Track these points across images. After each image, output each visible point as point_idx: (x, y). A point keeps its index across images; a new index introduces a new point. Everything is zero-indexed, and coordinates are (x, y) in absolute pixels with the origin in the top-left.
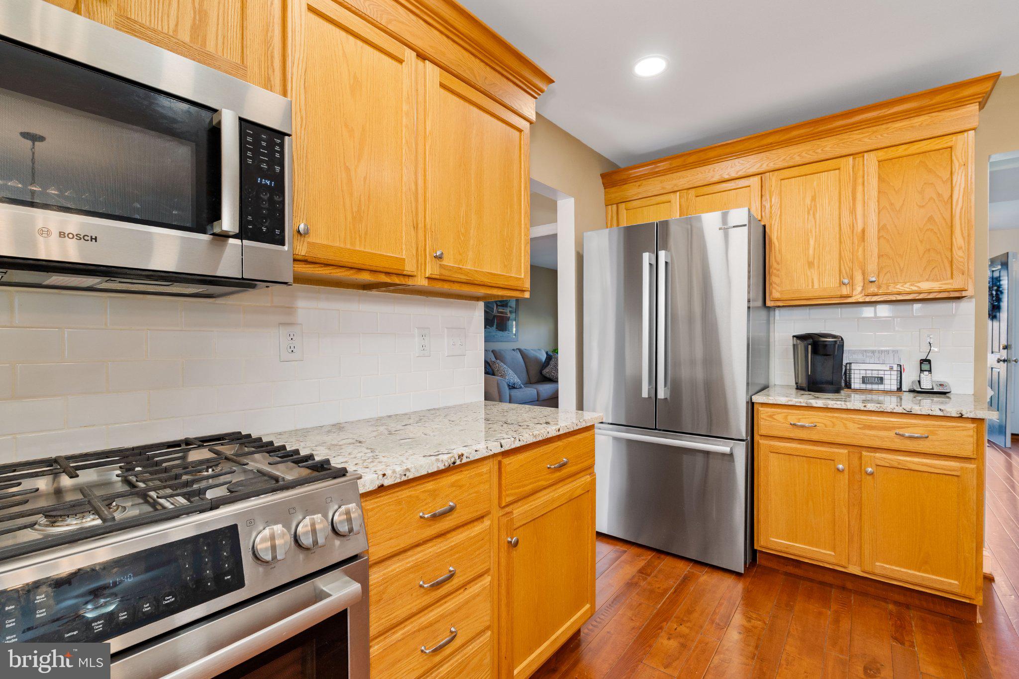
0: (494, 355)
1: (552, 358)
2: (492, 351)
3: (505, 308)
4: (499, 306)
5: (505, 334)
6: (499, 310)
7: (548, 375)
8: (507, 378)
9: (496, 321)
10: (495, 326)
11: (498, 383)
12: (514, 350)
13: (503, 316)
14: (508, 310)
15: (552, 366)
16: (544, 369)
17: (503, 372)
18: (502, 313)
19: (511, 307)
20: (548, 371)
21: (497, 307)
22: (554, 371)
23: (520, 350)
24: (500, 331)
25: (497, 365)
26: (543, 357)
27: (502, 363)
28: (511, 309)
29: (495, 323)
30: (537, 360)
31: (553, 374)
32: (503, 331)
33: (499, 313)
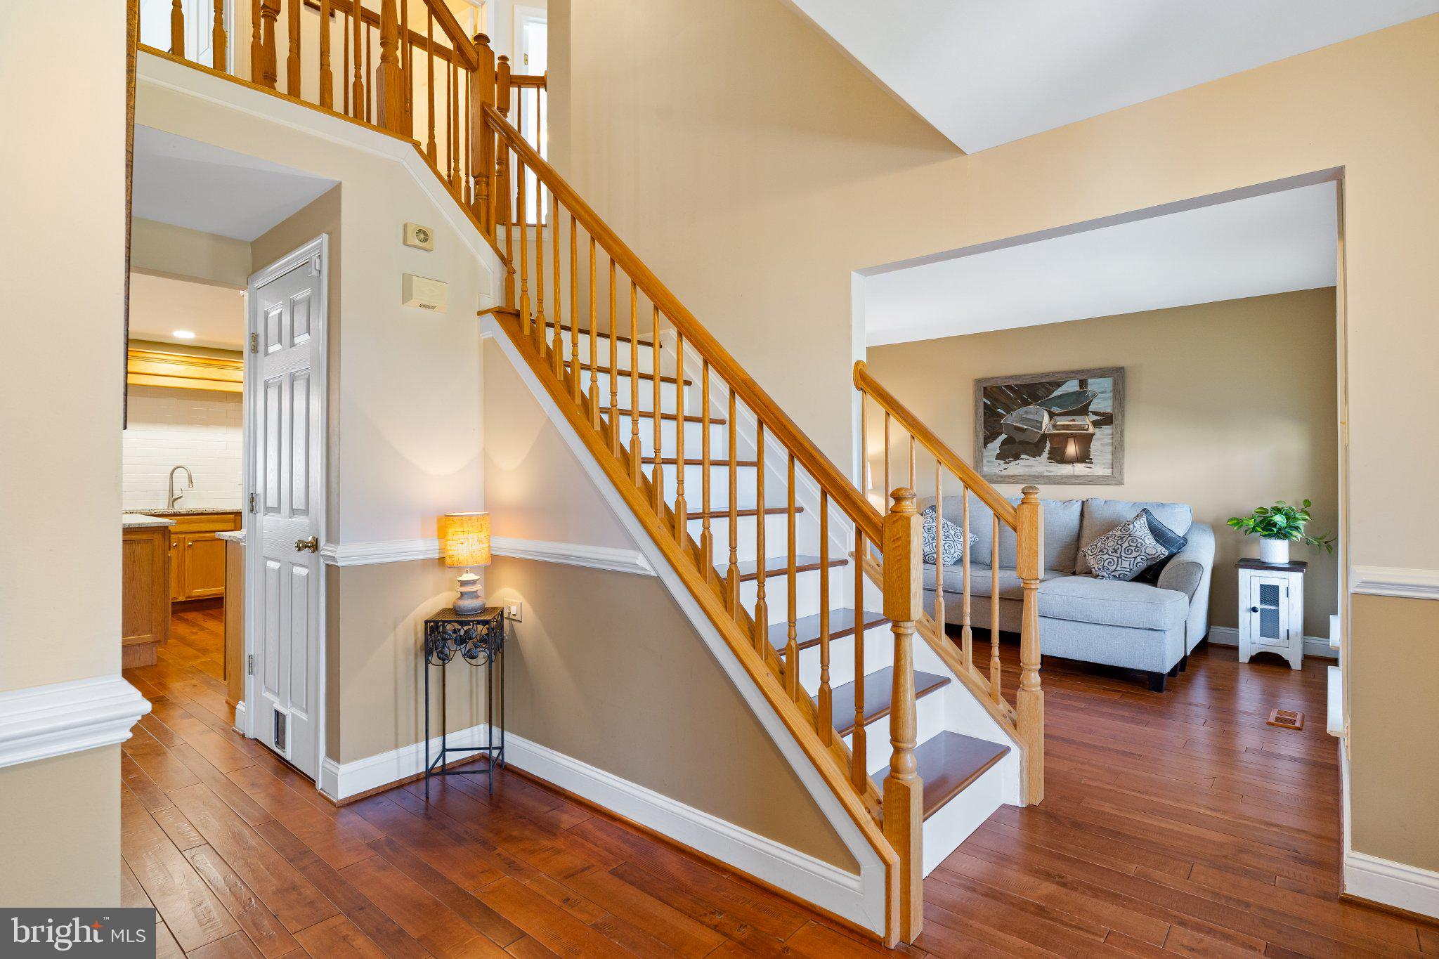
3: (1078, 417)
4: (1059, 415)
6: (1060, 423)
9: (1048, 444)
13: (1071, 434)
14: (1085, 421)
18: (1067, 427)
21: (1051, 418)
33: (1059, 428)
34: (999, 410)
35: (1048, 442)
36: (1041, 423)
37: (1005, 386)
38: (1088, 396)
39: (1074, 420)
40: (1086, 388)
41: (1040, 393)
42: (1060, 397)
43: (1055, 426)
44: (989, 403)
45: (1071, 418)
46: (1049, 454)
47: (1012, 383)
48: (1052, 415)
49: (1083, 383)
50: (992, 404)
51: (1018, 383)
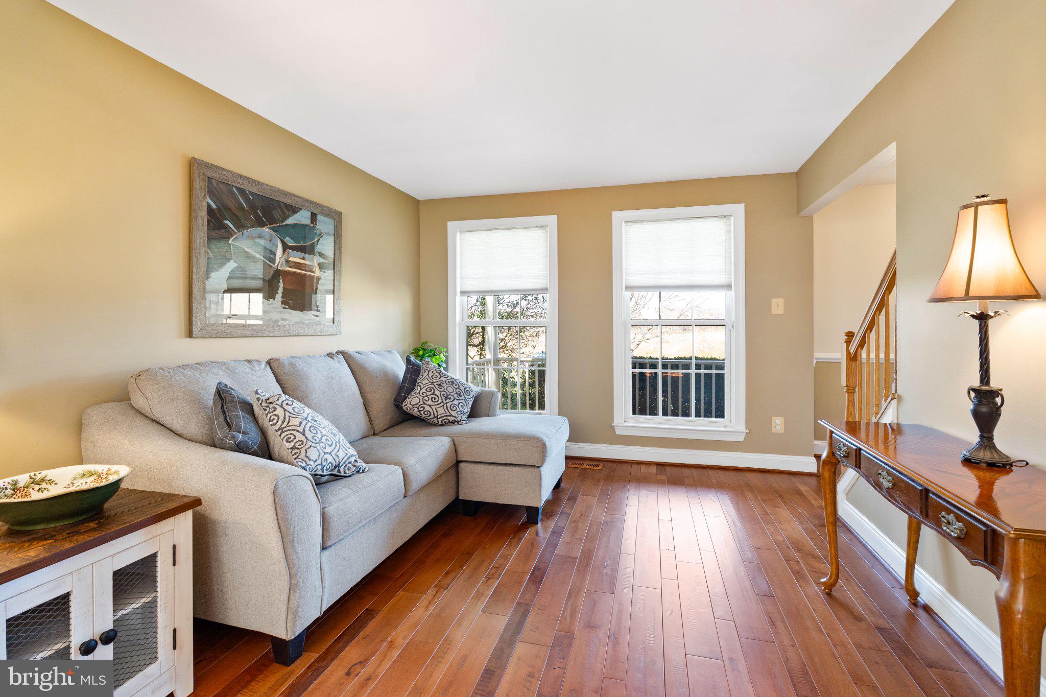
0: (274, 373)
1: (419, 371)
2: (269, 363)
3: (307, 256)
4: (292, 248)
5: (308, 316)
6: (291, 259)
7: (415, 412)
8: (313, 454)
9: (281, 285)
10: (279, 297)
11: (275, 494)
12: (330, 355)
13: (304, 275)
14: (313, 262)
15: (424, 390)
16: (405, 398)
17: (300, 437)
18: (298, 265)
19: (320, 254)
20: (415, 401)
21: (284, 251)
22: (430, 402)
23: (344, 354)
24: (293, 308)
25: (279, 411)
26: (400, 369)
27: (297, 404)
28: (322, 260)
29: (280, 290)
30: (387, 377)
31: (427, 408)
32: (302, 311)
33: (292, 265)
34: (227, 222)
35: (281, 281)
36: (275, 254)
37: (238, 189)
38: (316, 233)
39: (304, 259)
40: (316, 224)
41: (276, 214)
42: (294, 226)
43: (287, 261)
44: (214, 207)
45: (303, 255)
46: (282, 297)
47: (247, 187)
48: (285, 247)
49: (314, 217)
50: (219, 209)
51: (255, 190)
